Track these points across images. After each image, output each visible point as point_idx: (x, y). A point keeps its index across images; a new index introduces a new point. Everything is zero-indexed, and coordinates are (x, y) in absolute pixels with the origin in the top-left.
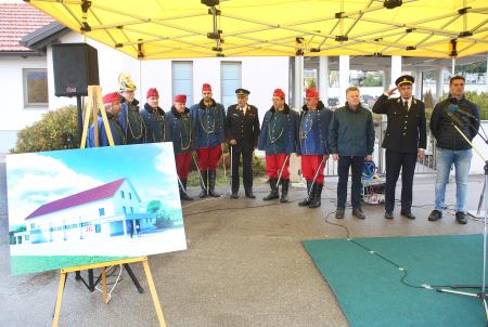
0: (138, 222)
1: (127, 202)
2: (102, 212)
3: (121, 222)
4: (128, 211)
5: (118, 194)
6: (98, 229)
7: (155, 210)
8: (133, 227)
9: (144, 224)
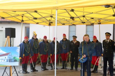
0: (11, 60)
1: (10, 56)
2: (5, 58)
3: (8, 60)
4: (10, 58)
5: (9, 55)
6: (4, 60)
7: (14, 58)
8: (10, 61)
9: (12, 60)
